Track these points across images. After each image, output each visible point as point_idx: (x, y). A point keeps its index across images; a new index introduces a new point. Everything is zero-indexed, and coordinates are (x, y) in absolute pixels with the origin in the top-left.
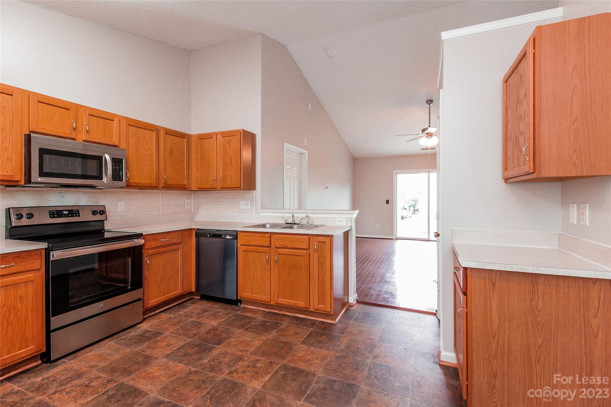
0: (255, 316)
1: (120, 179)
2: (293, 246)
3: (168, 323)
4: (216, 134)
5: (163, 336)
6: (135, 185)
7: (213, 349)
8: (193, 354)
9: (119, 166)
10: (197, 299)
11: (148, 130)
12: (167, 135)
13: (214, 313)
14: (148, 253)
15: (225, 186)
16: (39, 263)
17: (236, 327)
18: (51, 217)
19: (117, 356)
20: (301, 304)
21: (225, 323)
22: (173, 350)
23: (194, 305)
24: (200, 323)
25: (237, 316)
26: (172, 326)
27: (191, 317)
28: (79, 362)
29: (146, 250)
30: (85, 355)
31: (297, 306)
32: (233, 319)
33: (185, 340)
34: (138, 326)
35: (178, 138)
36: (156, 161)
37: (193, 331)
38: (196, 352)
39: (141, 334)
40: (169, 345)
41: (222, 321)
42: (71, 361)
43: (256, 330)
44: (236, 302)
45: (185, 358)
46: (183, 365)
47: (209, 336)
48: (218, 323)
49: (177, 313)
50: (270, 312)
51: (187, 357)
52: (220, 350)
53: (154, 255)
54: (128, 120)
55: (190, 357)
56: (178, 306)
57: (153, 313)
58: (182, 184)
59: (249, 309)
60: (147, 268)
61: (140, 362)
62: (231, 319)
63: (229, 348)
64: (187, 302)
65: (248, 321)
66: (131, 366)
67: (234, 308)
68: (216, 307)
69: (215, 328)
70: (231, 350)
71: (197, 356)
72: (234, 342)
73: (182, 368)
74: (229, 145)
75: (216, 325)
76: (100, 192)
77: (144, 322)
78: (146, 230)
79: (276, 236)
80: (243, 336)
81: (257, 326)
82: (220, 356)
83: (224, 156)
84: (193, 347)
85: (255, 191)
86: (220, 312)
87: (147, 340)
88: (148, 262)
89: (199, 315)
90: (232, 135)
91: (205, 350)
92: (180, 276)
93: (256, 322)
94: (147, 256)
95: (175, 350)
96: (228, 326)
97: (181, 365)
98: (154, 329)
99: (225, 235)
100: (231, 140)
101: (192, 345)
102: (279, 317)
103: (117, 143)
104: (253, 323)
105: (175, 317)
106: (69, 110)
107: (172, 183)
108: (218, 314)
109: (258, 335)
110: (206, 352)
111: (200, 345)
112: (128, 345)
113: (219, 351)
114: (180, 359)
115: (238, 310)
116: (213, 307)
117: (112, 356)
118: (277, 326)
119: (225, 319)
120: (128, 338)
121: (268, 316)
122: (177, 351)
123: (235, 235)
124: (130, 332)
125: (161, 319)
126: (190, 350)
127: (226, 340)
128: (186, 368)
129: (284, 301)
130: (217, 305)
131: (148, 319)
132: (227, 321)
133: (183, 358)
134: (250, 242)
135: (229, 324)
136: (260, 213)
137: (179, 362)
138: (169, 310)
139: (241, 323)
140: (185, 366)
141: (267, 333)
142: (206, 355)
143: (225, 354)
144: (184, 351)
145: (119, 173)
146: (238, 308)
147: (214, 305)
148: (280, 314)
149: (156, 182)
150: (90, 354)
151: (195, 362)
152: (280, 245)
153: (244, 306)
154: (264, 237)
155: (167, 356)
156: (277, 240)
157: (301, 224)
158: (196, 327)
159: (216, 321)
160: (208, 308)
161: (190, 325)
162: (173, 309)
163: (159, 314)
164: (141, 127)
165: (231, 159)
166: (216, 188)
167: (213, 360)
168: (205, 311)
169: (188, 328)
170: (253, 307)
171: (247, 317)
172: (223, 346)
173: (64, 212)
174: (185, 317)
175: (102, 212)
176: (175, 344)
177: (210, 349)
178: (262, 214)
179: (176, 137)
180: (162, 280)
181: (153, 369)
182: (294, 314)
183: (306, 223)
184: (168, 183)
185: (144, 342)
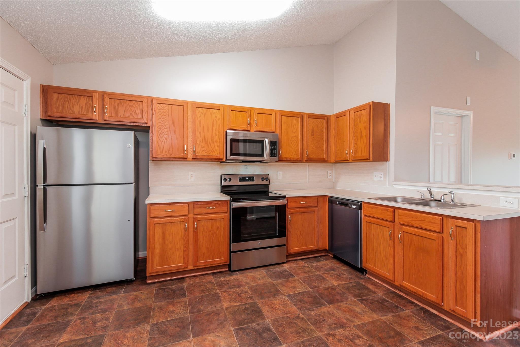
0: (376, 290)
1: (275, 156)
2: (420, 226)
3: (301, 270)
4: (349, 111)
5: (294, 278)
6: (285, 159)
7: (324, 305)
8: (307, 302)
9: (274, 147)
10: (330, 257)
11: (295, 117)
12: (310, 119)
13: (339, 274)
14: (290, 212)
15: (356, 159)
16: (226, 209)
17: (352, 294)
18: (239, 181)
19: (262, 282)
20: (432, 297)
21: (344, 286)
22: (295, 293)
23: (326, 261)
24: (324, 278)
25: (358, 284)
26: (303, 273)
27: (320, 271)
28: (243, 277)
29: (288, 209)
30: (248, 274)
31: (425, 296)
32: (353, 285)
33: (306, 288)
34: (283, 265)
35: (319, 119)
36: (300, 141)
37: (315, 283)
38: (310, 302)
39: (281, 272)
40: (294, 287)
41: (343, 283)
42: (240, 275)
43: (370, 305)
44: (362, 271)
45: (300, 303)
46: (296, 308)
47: (326, 292)
48: (338, 284)
49: (311, 264)
50: (394, 292)
51: (302, 303)
52: (329, 309)
53: (294, 214)
54: (281, 112)
55: (304, 304)
56: (314, 258)
57: (295, 259)
58: (322, 157)
59: (373, 282)
60: (289, 223)
61: (271, 292)
62: (351, 285)
63: (337, 311)
64: (322, 257)
65: (367, 293)
66: (265, 293)
67: (358, 276)
68: (343, 269)
69: (333, 288)
70: (339, 314)
71: (309, 305)
72: (344, 307)
73: (294, 310)
74: (359, 119)
75: (335, 285)
76: (267, 165)
77: (287, 263)
78: (289, 194)
79: (400, 211)
80: (355, 306)
81: (373, 302)
82: (326, 314)
83: (356, 130)
84: (309, 296)
85: (388, 162)
86: (344, 274)
87: (283, 278)
88: (290, 218)
89: (326, 271)
90: (362, 109)
91: (317, 303)
92: (316, 234)
93: (374, 297)
94: (289, 214)
95: (296, 293)
96: (345, 291)
97: (294, 307)
98: (291, 271)
99: (351, 204)
100: (362, 114)
101: (310, 294)
102: (403, 302)
103: (274, 131)
104: (371, 297)
105: (308, 266)
106: (246, 112)
107: (313, 157)
108: (342, 276)
109: (371, 311)
110: (317, 305)
111: (315, 297)
112: (271, 277)
113: (327, 310)
114: (296, 302)
115: (362, 279)
116: (340, 268)
117: (260, 280)
118: (397, 311)
119: (346, 282)
120: (273, 272)
121: (390, 295)
122: (297, 295)
123: (360, 205)
124: (276, 268)
125: (299, 265)
126: (306, 298)
127: (338, 302)
128: (297, 311)
129: (409, 286)
130: (344, 268)
131: (291, 262)
132: (346, 285)
133: (298, 303)
134: (373, 214)
135: (347, 289)
136: (394, 185)
137: (294, 304)
138: (307, 260)
139: (359, 292)
140: (297, 310)
141: (381, 313)
142: (316, 308)
143: (331, 315)
144: (302, 297)
145: (274, 151)
146: (362, 277)
147: (342, 266)
148: (407, 298)
149: (301, 156)
150: (250, 274)
151: (305, 311)
152: (404, 222)
153: (368, 277)
154: (387, 210)
155: (289, 296)
156: (401, 216)
157: (442, 201)
158: (320, 280)
159: (337, 281)
160: (336, 268)
161: (316, 277)
162: (310, 260)
163: (299, 261)
164: (290, 116)
165: (361, 132)
166: (349, 160)
167: (319, 315)
168: (333, 269)
169: (313, 279)
170: (377, 281)
171: (368, 289)
172: (333, 306)
173: (246, 178)
174: (315, 269)
175: (267, 179)
176: (299, 288)
177: (321, 305)
178: (395, 186)
179: (317, 119)
180: (301, 234)
181: (276, 301)
182: (423, 305)
183: (451, 201)
184: (310, 157)
185: (280, 278)
